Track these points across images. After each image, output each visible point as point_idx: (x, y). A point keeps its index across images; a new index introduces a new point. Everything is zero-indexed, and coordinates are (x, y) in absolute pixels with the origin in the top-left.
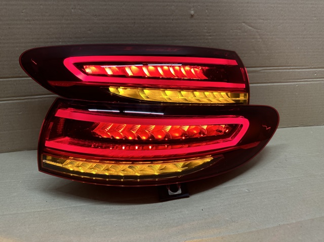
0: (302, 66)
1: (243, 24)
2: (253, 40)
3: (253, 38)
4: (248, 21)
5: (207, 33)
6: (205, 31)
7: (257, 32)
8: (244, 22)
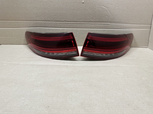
0: (127, 23)
1: (102, 6)
2: (106, 12)
3: (106, 11)
4: (104, 5)
5: (89, 9)
6: (88, 8)
7: (108, 9)
8: (103, 5)
